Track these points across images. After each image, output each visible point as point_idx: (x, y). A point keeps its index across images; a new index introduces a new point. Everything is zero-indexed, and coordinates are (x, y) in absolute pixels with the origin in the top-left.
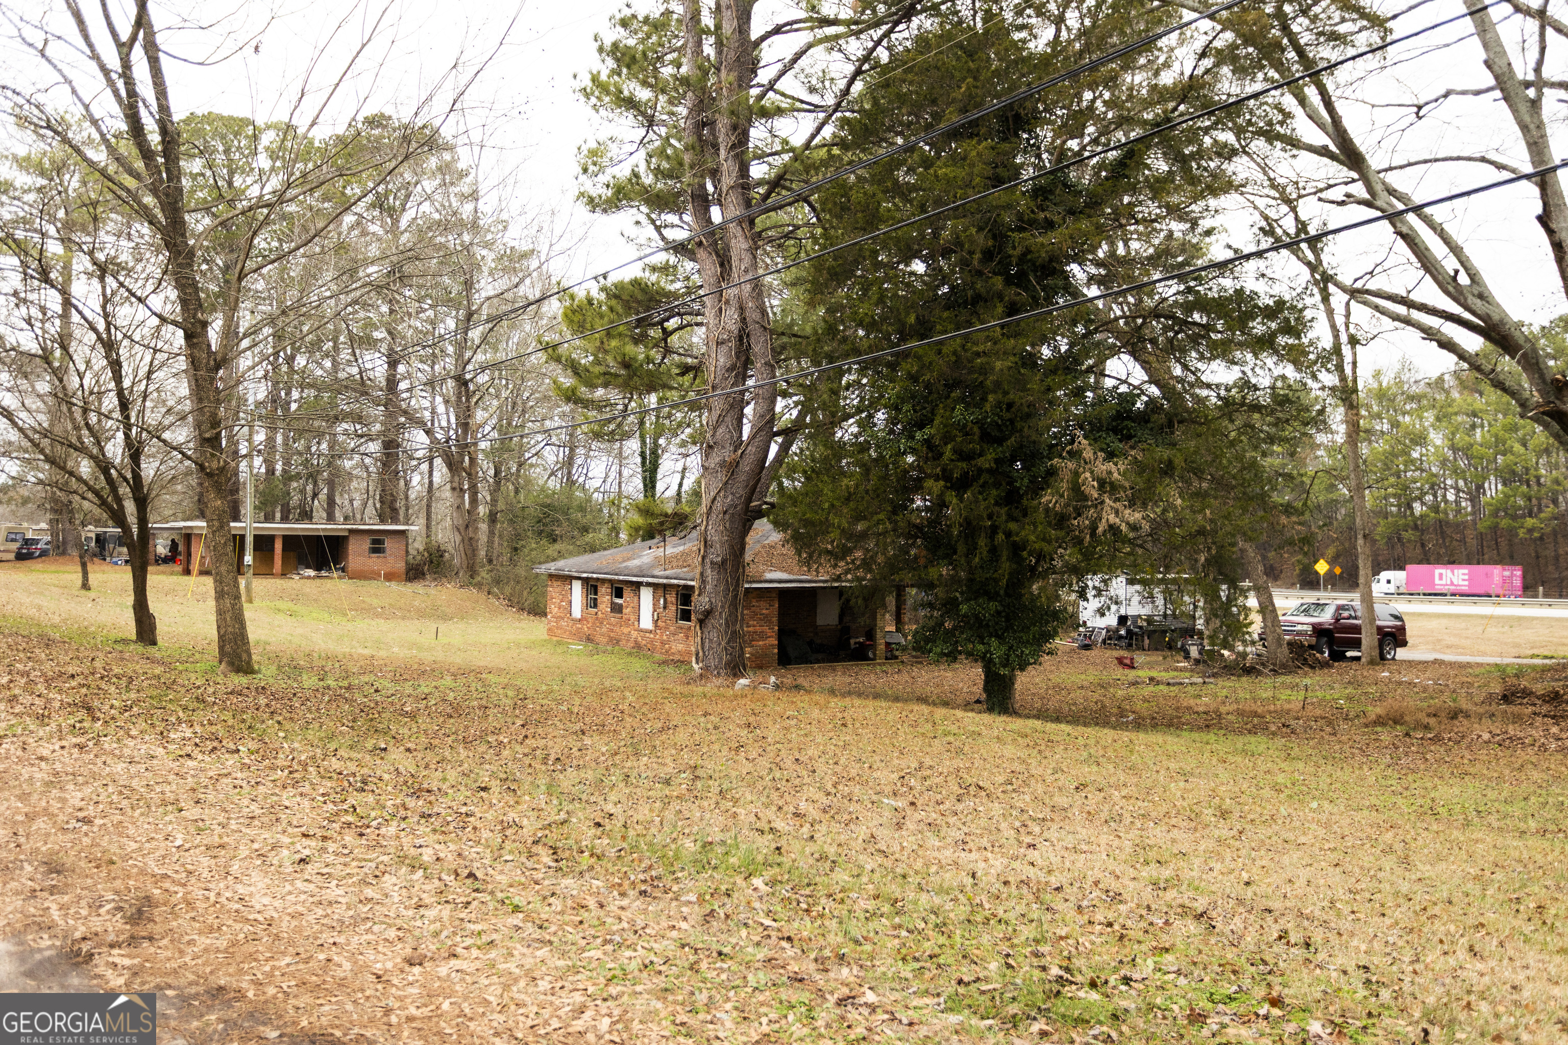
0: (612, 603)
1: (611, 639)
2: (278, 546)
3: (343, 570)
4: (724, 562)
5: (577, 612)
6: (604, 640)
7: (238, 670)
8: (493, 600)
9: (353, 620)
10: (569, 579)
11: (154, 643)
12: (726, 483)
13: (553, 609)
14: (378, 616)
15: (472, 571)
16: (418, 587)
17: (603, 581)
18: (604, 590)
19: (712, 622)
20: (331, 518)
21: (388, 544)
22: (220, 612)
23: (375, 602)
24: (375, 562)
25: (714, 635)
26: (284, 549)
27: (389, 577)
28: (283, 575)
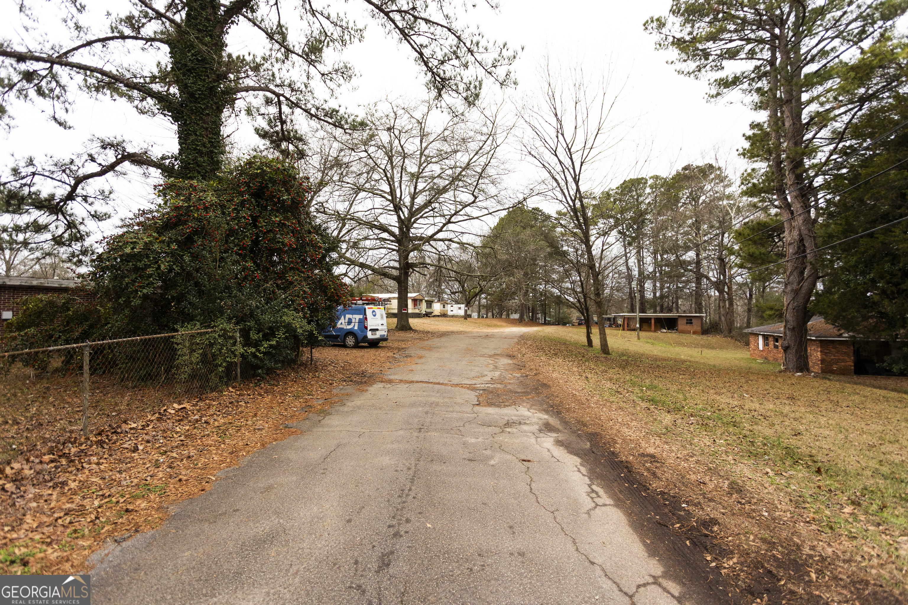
0: (774, 345)
1: (774, 359)
2: (653, 321)
3: (677, 330)
4: (794, 328)
5: (761, 347)
6: (771, 359)
7: (605, 353)
8: (737, 342)
9: (675, 346)
10: (757, 335)
11: (592, 347)
12: (794, 298)
13: (752, 346)
14: (685, 346)
15: (730, 331)
16: (705, 337)
17: (770, 336)
18: (771, 339)
19: (789, 351)
20: (678, 312)
21: (694, 321)
22: (601, 338)
23: (684, 341)
24: (688, 327)
25: (791, 356)
26: (655, 323)
27: (694, 333)
28: (655, 331)
